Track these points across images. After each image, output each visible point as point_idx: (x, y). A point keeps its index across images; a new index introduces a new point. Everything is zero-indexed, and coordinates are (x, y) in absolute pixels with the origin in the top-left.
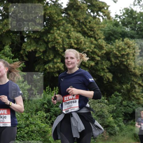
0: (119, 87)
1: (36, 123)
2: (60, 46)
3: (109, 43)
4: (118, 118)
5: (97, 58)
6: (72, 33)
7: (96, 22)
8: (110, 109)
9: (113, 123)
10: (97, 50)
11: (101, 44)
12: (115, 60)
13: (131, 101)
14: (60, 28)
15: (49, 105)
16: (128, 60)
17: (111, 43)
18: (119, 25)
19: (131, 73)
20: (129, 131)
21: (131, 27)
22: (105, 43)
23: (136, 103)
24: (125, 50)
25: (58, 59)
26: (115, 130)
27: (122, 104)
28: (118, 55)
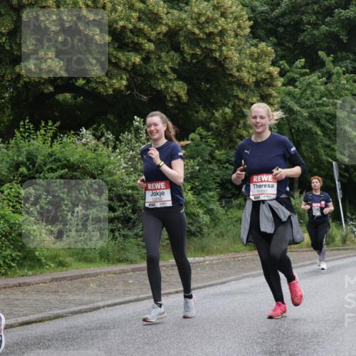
0: (205, 115)
4: (206, 192)
5: (147, 45)
9: (193, 205)
10: (145, 26)
11: (155, 11)
12: (190, 48)
16: (224, 48)
17: (178, 8)
19: (231, 79)
20: (235, 223)
22: (164, 8)
24: (213, 23)
26: (200, 222)
27: (213, 157)
28: (198, 35)
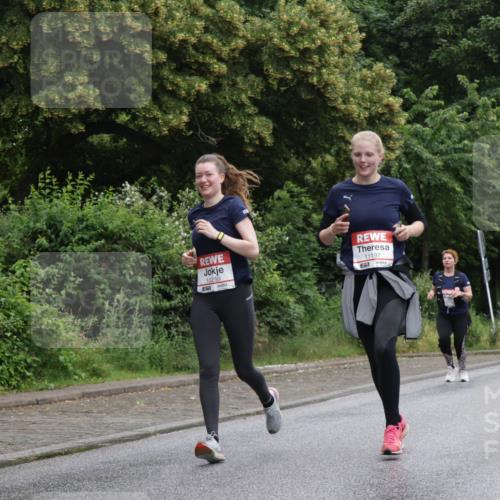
1: (10, 303)
3: (257, 12)
4: (299, 272)
5: (216, 67)
8: (269, 241)
9: (281, 290)
10: (214, 40)
11: (228, 18)
12: (277, 70)
15: (53, 236)
16: (324, 70)
17: (261, 14)
19: (335, 114)
22: (240, 13)
24: (310, 36)
26: (290, 315)
27: (309, 224)
28: (288, 52)
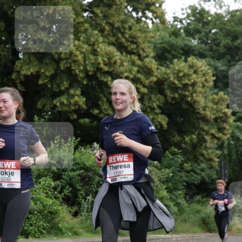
0: (179, 139)
1: (37, 197)
2: (79, 67)
3: (163, 64)
4: (176, 191)
5: (142, 89)
6: (101, 45)
7: (142, 28)
8: (162, 175)
9: (167, 199)
10: (141, 77)
11: (149, 66)
12: (171, 93)
13: (198, 163)
14: (80, 37)
16: (194, 95)
17: (166, 65)
18: (180, 35)
19: (198, 116)
20: (195, 213)
21: (199, 39)
22: (155, 64)
23: (206, 167)
24: (188, 78)
25: (76, 89)
27: (182, 168)
28: (177, 85)
